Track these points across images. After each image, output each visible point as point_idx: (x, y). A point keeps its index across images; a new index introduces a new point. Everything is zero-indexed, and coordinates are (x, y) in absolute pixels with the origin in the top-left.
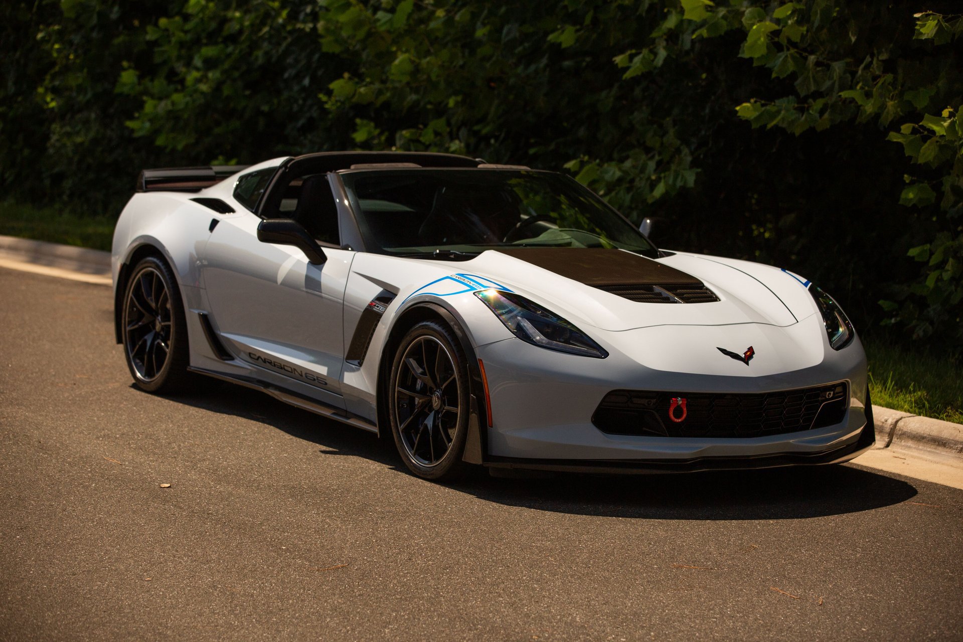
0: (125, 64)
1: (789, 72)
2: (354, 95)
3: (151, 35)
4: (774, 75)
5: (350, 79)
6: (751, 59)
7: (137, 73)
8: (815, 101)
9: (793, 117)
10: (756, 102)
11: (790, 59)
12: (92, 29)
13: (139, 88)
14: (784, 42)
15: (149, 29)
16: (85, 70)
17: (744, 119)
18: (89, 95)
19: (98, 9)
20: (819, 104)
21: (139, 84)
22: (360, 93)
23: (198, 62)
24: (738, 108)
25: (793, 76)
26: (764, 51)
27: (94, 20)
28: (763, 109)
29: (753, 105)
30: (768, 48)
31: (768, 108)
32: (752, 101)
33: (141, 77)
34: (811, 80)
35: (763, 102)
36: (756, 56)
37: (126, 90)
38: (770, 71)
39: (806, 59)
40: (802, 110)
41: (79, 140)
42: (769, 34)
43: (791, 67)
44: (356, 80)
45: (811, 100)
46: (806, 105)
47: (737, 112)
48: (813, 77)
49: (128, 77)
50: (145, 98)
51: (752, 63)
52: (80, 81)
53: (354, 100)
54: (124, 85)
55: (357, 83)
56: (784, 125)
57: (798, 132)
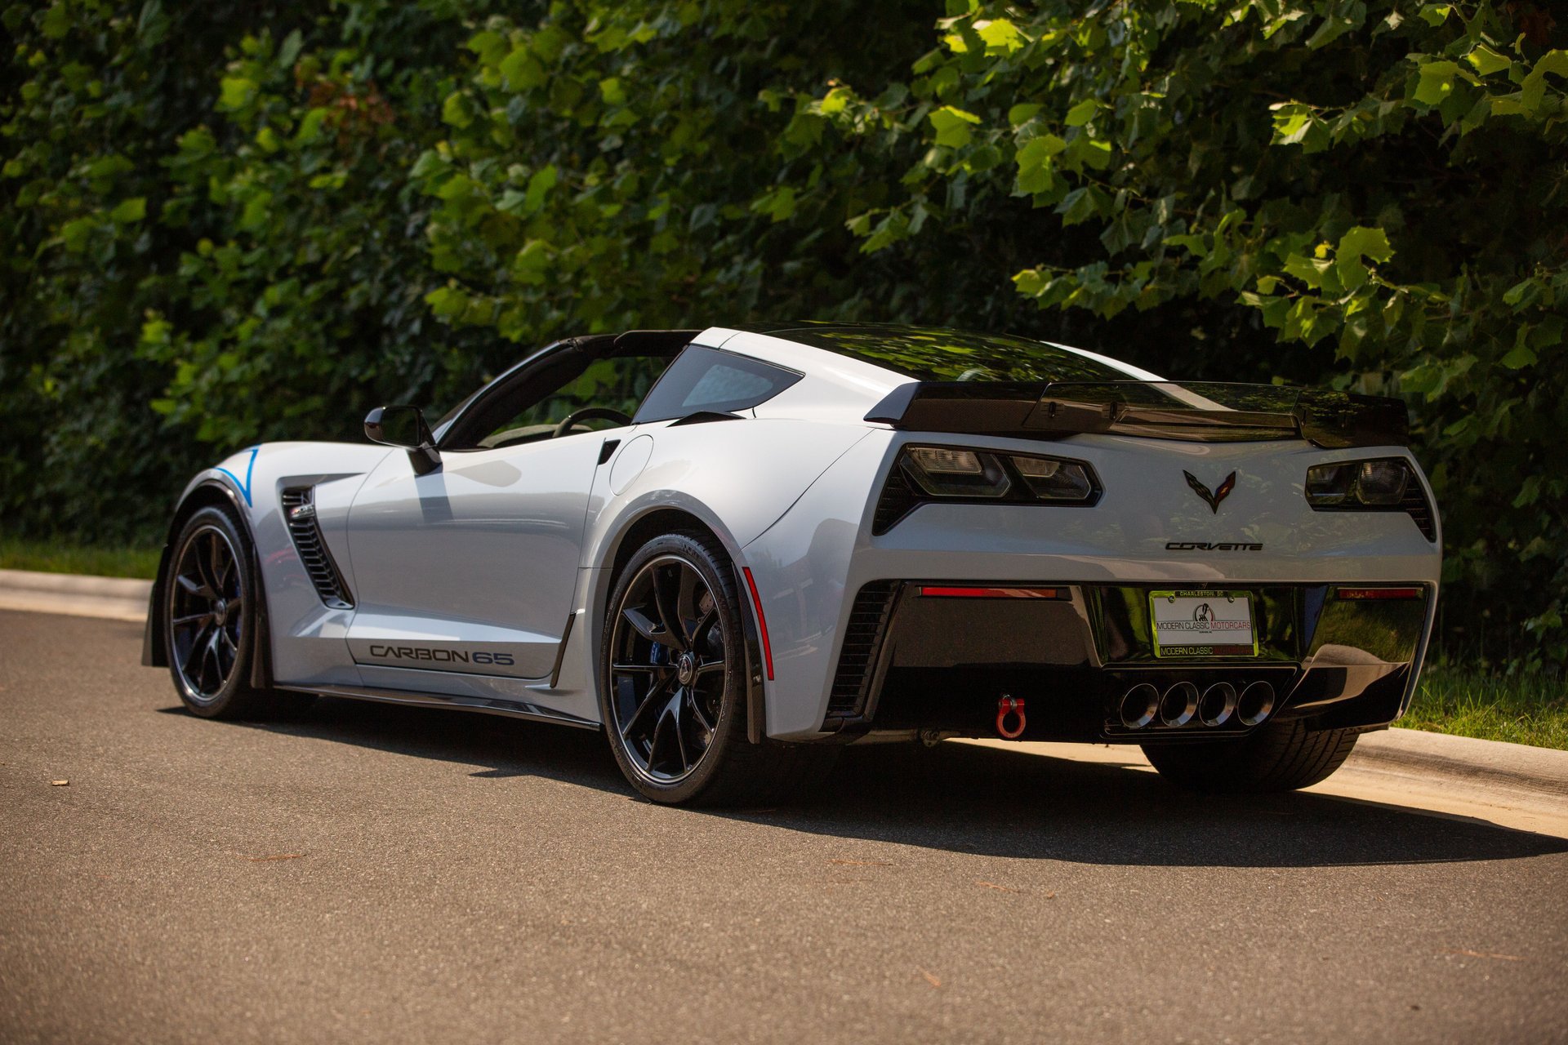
0: (150, 313)
1: (1087, 215)
2: (463, 312)
3: (187, 268)
4: (1066, 222)
5: (459, 288)
6: (1030, 196)
7: (169, 326)
8: (1134, 265)
9: (1100, 290)
10: (1044, 269)
11: (1089, 196)
12: (108, 266)
13: (171, 352)
14: (1080, 170)
15: (185, 257)
16: (98, 330)
17: (1027, 297)
18: (104, 366)
19: (116, 235)
20: (1141, 271)
21: (172, 344)
22: (473, 309)
23: (261, 309)
24: (1015, 278)
25: (1096, 224)
26: (1047, 184)
27: (110, 253)
28: (1056, 280)
29: (1038, 273)
30: (1054, 180)
31: (1064, 278)
32: (1039, 267)
33: (174, 334)
34: (1125, 228)
35: (1055, 269)
36: (1037, 191)
37: (152, 354)
38: (1060, 216)
39: (1114, 195)
40: (1112, 279)
41: (91, 440)
42: (1055, 159)
43: (1091, 206)
44: (468, 290)
45: (1128, 266)
46: (1121, 273)
47: (1014, 285)
48: (1128, 225)
49: (154, 331)
50: (179, 362)
51: (1031, 202)
52: (89, 345)
53: (464, 319)
54: (149, 345)
55: (470, 295)
56: (1090, 306)
57: (1109, 313)
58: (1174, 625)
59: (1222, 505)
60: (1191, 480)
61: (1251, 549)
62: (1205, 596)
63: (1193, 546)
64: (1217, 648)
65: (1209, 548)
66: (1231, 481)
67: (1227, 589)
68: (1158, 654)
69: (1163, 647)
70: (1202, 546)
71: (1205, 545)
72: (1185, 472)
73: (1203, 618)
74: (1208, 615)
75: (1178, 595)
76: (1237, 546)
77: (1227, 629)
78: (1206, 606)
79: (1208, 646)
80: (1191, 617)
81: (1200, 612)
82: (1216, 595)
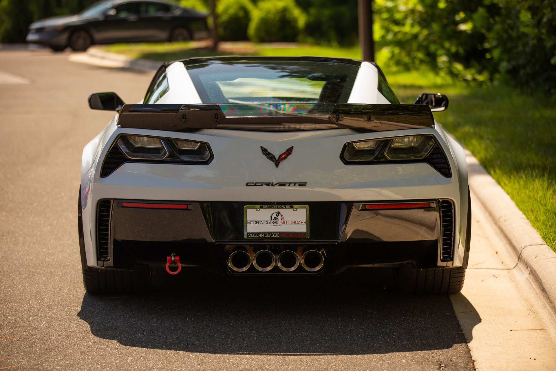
58: (256, 223)
59: (282, 164)
60: (264, 151)
61: (299, 185)
62: (279, 208)
63: (262, 184)
64: (282, 234)
65: (272, 185)
66: (289, 151)
67: (291, 204)
68: (245, 237)
69: (249, 233)
70: (268, 184)
71: (270, 183)
72: (261, 147)
73: (276, 219)
74: (280, 218)
75: (261, 207)
76: (290, 184)
77: (291, 224)
78: (279, 212)
79: (276, 233)
80: (269, 218)
81: (275, 216)
82: (285, 207)
